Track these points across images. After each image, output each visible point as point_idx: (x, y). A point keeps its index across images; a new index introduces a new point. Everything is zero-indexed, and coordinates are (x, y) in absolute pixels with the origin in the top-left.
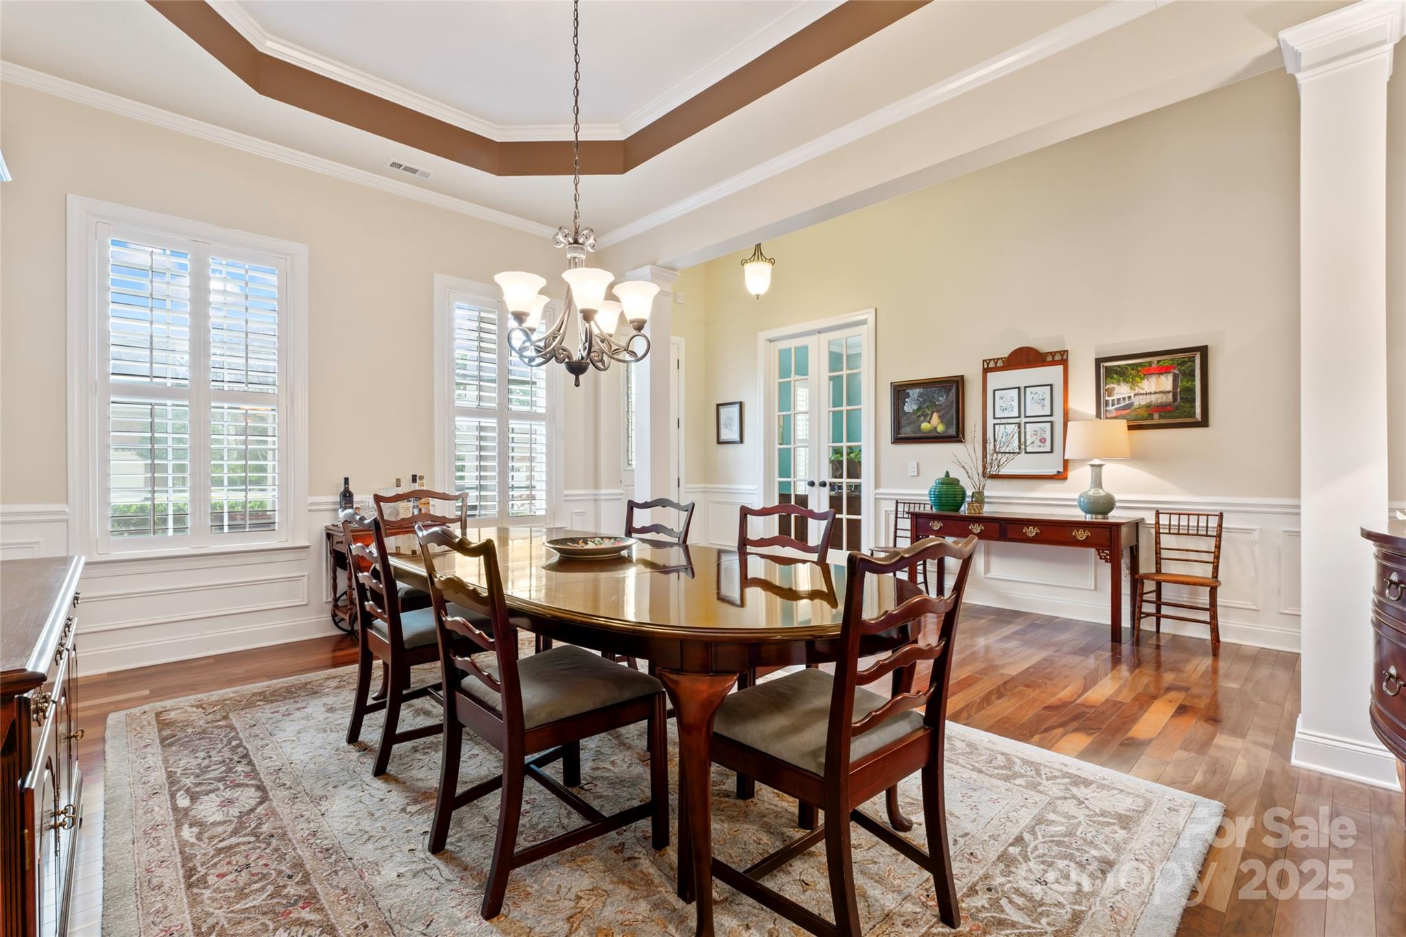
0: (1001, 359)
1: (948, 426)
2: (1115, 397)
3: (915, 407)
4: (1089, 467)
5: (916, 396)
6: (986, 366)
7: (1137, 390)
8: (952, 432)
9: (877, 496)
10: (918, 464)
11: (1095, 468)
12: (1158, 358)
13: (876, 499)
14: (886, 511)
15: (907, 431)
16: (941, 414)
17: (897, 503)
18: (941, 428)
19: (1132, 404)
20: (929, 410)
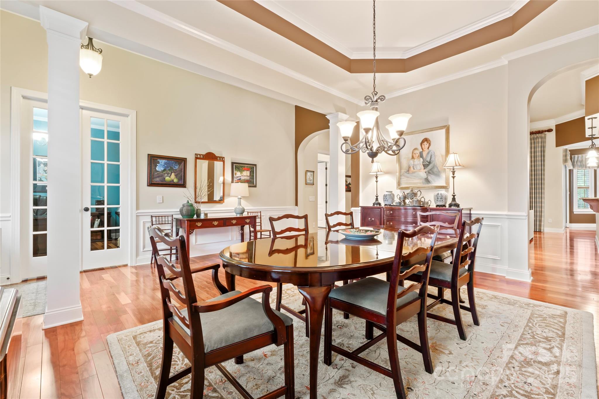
0: (202, 155)
1: (179, 179)
2: (237, 176)
3: (163, 169)
4: (237, 199)
5: (163, 163)
6: (196, 156)
7: (242, 175)
8: (181, 182)
9: (138, 214)
10: (163, 197)
11: (239, 199)
12: (247, 165)
13: (136, 216)
14: (143, 222)
15: (157, 180)
16: (176, 174)
17: (152, 217)
18: (176, 181)
19: (241, 179)
20: (170, 171)
